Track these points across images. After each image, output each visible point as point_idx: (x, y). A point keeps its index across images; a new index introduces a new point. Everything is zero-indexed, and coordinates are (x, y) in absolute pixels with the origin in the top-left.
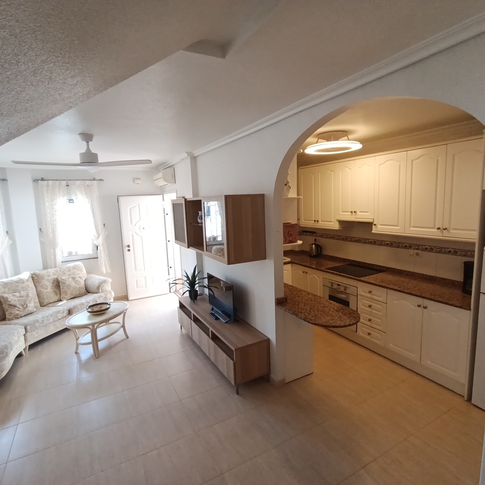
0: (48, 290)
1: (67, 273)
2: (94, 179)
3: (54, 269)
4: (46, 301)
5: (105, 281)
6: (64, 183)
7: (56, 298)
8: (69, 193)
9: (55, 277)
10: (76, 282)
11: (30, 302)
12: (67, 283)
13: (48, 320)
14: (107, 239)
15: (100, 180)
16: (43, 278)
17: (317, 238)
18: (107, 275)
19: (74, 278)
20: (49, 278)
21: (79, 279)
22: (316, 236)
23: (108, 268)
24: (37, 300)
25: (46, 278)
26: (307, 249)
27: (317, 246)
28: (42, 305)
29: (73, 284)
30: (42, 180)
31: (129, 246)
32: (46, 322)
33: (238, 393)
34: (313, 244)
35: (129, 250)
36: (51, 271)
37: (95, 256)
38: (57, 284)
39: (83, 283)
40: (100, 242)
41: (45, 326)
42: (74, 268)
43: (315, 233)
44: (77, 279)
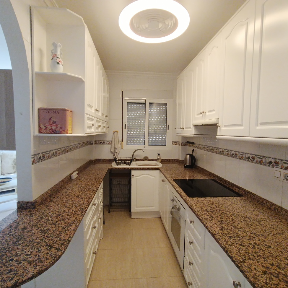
0: (9, 165)
4: (5, 172)
7: (13, 171)
16: (7, 157)
17: (194, 149)
20: (11, 157)
22: (194, 147)
26: (181, 159)
27: (192, 156)
34: (188, 154)
43: (193, 143)
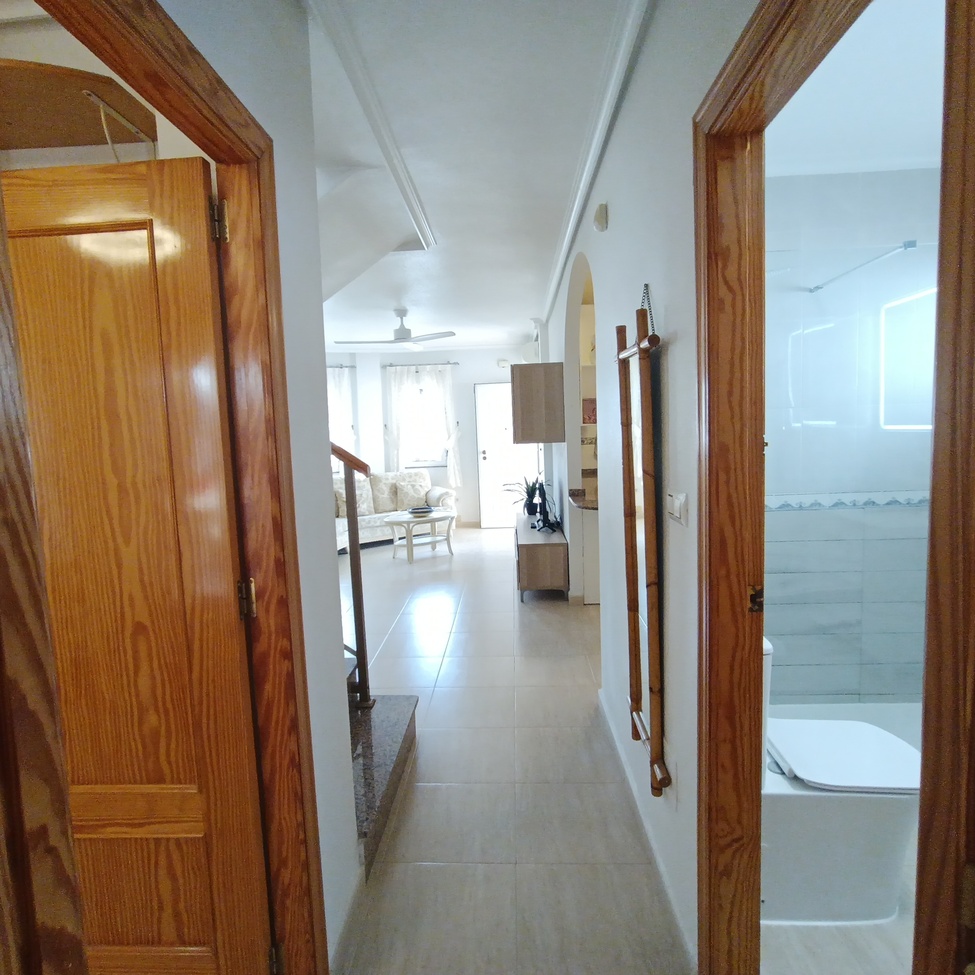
0: (385, 495)
1: (408, 479)
2: (449, 363)
3: (394, 473)
4: (381, 508)
5: (447, 493)
6: (413, 368)
7: (392, 506)
8: (418, 381)
9: (394, 481)
10: (415, 490)
11: (363, 503)
12: (405, 490)
13: (375, 522)
14: (460, 441)
15: (455, 363)
16: (381, 481)
18: (456, 489)
19: (413, 486)
20: (387, 482)
21: (420, 488)
23: (459, 481)
24: (372, 505)
25: (384, 481)
28: (377, 511)
29: (411, 492)
30: (391, 365)
31: (484, 452)
32: (372, 523)
33: (522, 601)
35: (485, 458)
36: (391, 475)
37: (443, 464)
38: (395, 490)
39: (423, 493)
40: (451, 444)
41: (372, 527)
42: (416, 474)
44: (418, 487)
